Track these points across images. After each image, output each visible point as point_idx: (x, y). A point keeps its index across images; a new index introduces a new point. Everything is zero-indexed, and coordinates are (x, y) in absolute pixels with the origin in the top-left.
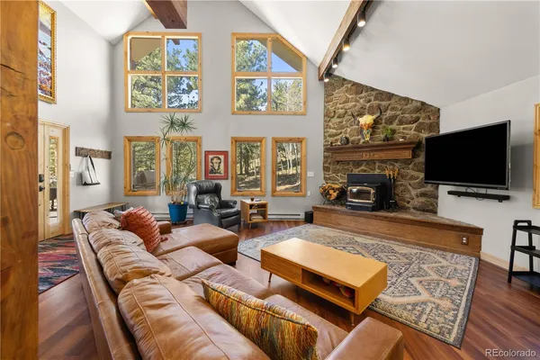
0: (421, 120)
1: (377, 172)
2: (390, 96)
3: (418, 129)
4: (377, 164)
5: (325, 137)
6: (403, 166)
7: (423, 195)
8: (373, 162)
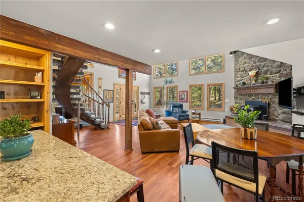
0: (281, 72)
1: (260, 100)
2: (265, 60)
3: (280, 77)
4: (260, 96)
5: (235, 82)
6: (273, 97)
7: (284, 113)
8: (258, 94)
